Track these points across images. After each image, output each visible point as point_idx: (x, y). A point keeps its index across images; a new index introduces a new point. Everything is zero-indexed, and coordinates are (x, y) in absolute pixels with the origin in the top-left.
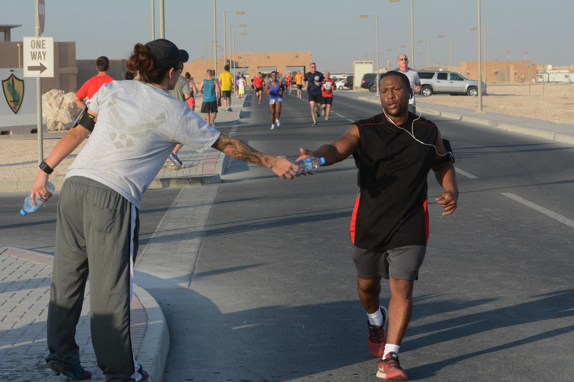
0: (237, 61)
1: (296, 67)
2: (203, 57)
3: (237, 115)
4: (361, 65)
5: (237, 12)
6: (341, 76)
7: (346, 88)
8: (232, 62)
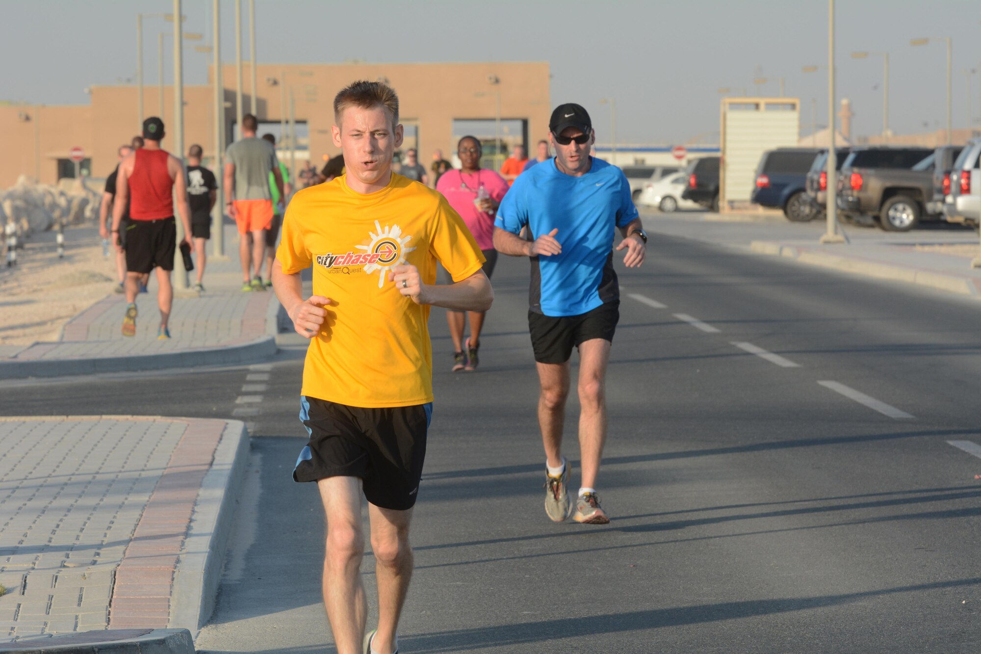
0: (263, 95)
1: (493, 120)
2: (129, 80)
3: (266, 320)
4: (752, 115)
6: (667, 160)
7: (689, 204)
8: (246, 100)
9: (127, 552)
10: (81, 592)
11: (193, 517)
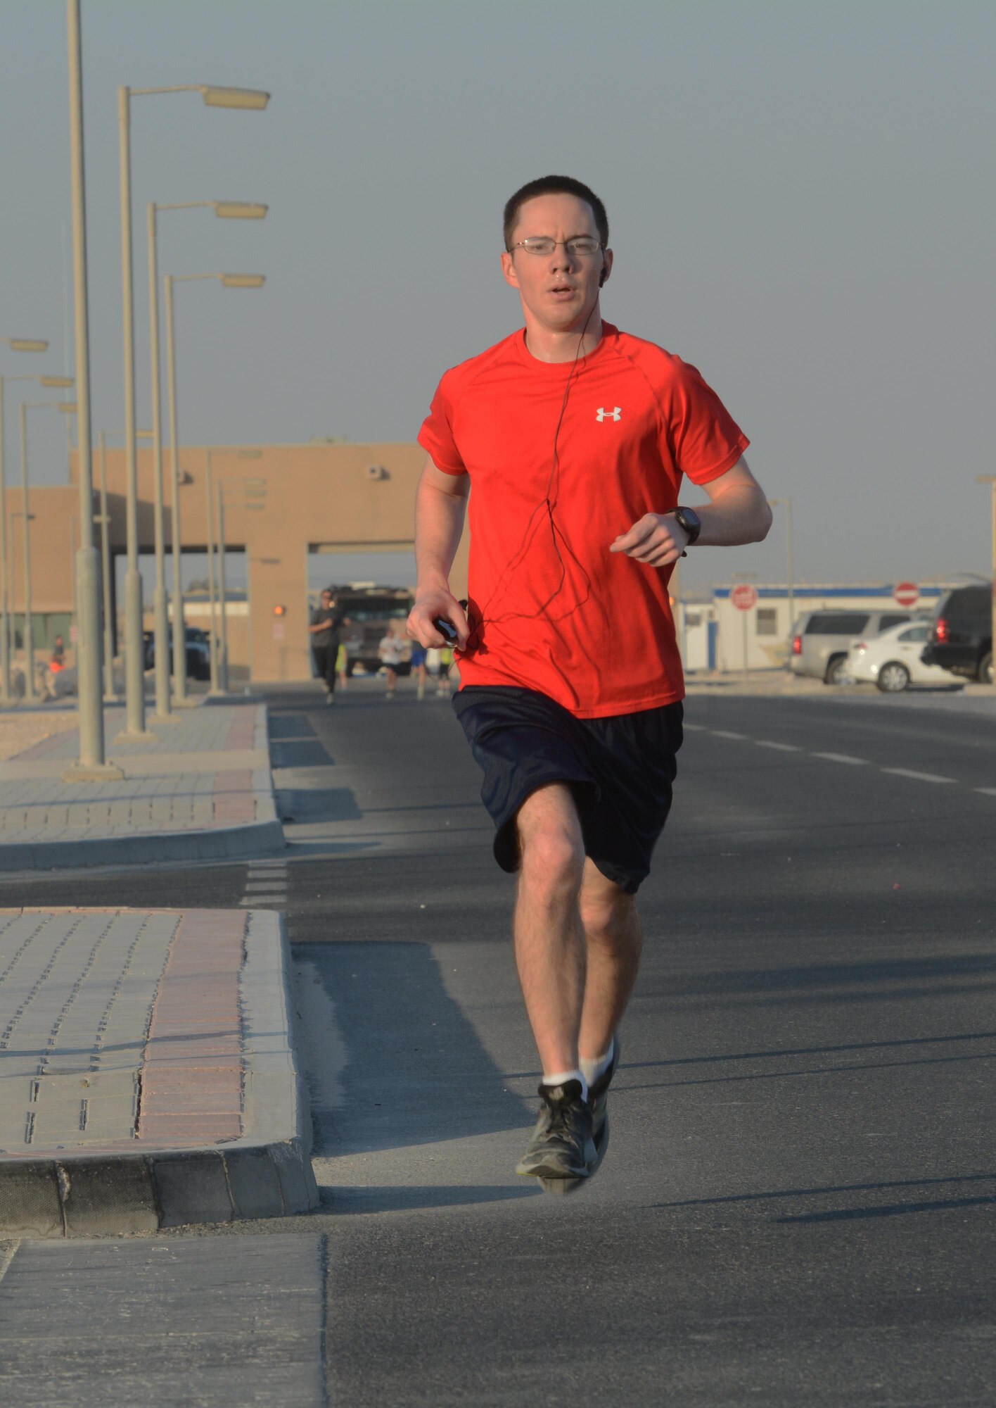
3: (255, 803)
5: (213, 89)
9: (146, 1055)
10: (82, 1107)
11: (245, 1015)
